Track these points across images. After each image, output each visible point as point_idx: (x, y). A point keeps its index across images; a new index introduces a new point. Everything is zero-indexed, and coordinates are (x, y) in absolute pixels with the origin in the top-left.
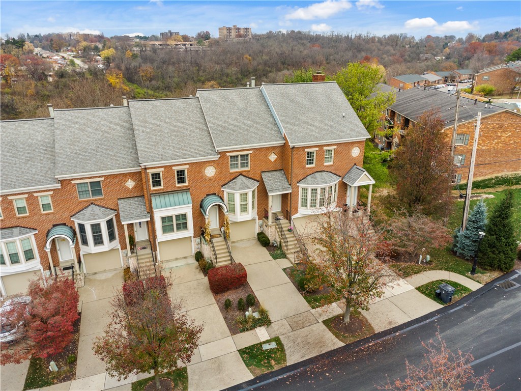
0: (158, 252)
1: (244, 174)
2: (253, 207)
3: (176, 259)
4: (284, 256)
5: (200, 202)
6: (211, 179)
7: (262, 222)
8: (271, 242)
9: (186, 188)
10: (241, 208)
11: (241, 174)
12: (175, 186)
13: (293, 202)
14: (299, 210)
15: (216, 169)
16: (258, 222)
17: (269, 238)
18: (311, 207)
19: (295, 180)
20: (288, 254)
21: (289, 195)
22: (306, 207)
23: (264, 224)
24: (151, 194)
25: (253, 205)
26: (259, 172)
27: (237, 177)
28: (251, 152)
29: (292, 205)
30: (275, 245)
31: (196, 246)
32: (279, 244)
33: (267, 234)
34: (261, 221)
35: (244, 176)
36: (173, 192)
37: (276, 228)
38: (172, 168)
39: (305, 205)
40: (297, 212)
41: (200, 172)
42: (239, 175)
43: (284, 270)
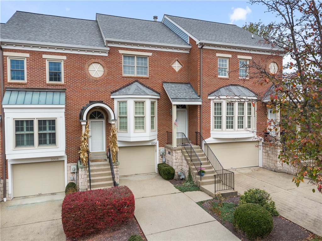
0: (9, 181)
1: (141, 81)
2: (152, 127)
3: (40, 195)
4: (197, 188)
5: (80, 110)
6: (96, 81)
7: (164, 150)
8: (176, 174)
9: (60, 87)
10: (136, 123)
11: (137, 81)
12: (44, 82)
13: (204, 121)
14: (211, 132)
15: (104, 67)
16: (159, 150)
17: (174, 168)
18: (227, 128)
19: (205, 91)
20: (203, 184)
21: (199, 109)
22: (220, 128)
23: (167, 152)
24: (6, 88)
25: (152, 122)
26: (160, 81)
27: (132, 83)
28: (150, 54)
29: (203, 125)
30: (182, 177)
31: (71, 176)
32: (187, 174)
33: (170, 164)
34: (162, 149)
35: (141, 83)
36: (40, 90)
37: (183, 153)
38: (42, 56)
39: (219, 126)
40: (209, 136)
41: (82, 69)
42: (134, 82)
43: (201, 204)
